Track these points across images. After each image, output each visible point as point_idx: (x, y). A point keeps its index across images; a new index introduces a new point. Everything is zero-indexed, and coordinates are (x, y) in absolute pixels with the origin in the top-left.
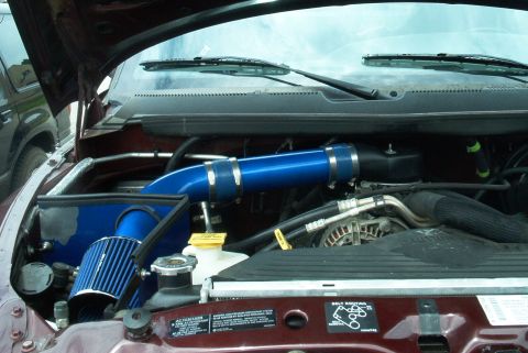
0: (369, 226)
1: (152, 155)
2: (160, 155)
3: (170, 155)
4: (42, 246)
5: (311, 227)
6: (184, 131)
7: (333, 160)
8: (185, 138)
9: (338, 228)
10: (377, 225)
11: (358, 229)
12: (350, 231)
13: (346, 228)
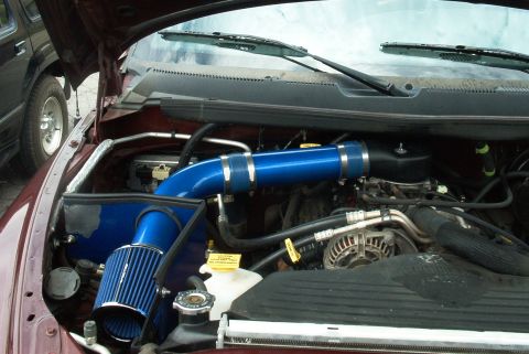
0: (374, 239)
1: (169, 135)
2: (177, 136)
3: (188, 137)
4: (66, 239)
5: (319, 236)
6: (201, 117)
7: (344, 158)
8: (203, 123)
9: (345, 238)
10: (382, 238)
11: (364, 242)
12: (356, 242)
13: (352, 238)
